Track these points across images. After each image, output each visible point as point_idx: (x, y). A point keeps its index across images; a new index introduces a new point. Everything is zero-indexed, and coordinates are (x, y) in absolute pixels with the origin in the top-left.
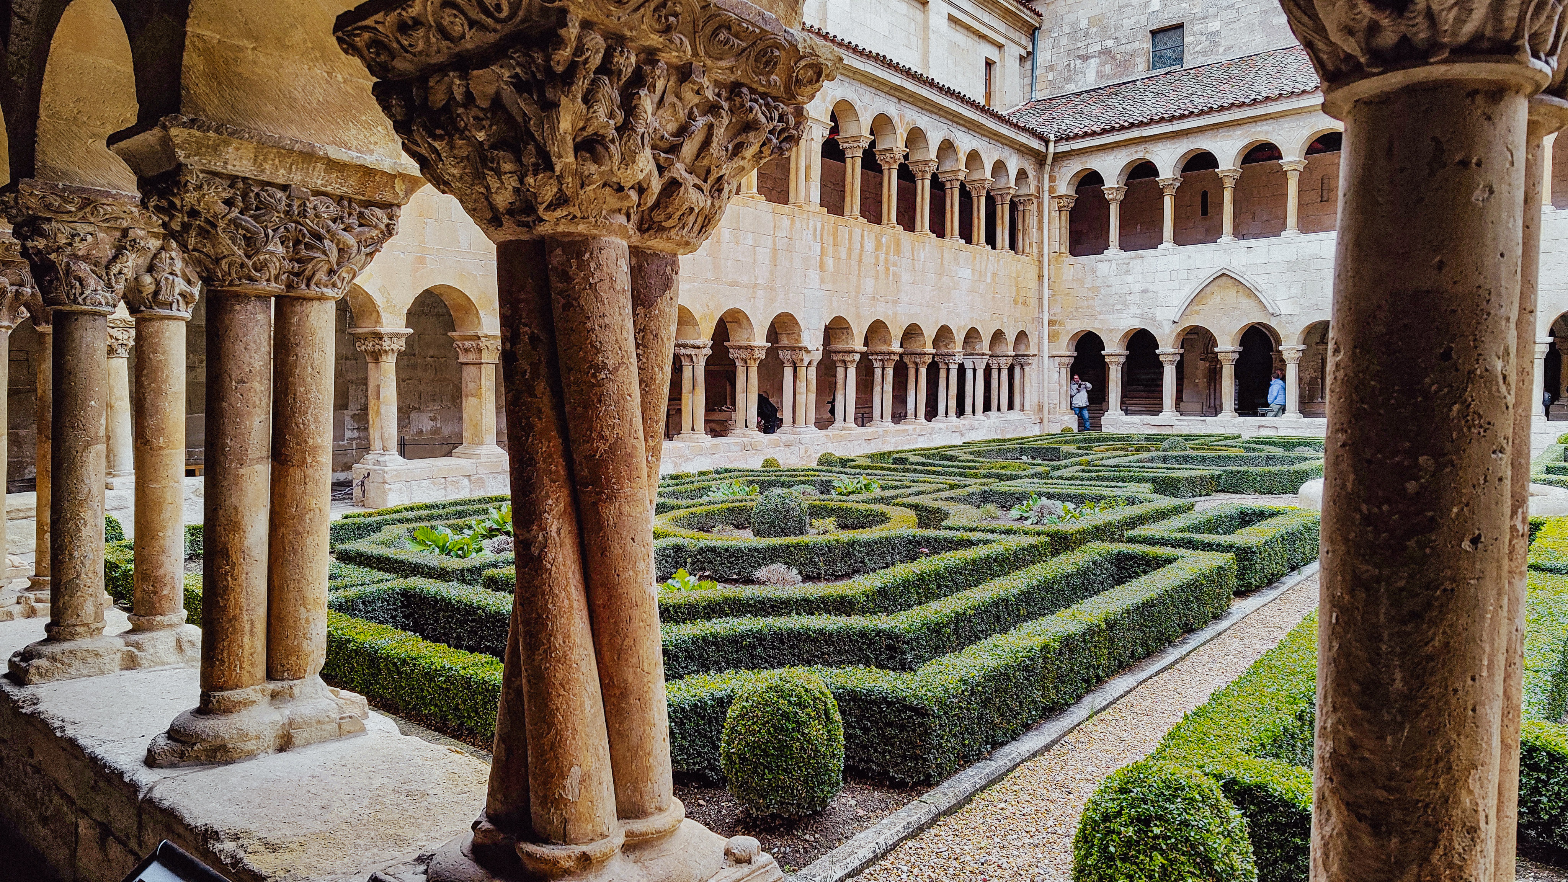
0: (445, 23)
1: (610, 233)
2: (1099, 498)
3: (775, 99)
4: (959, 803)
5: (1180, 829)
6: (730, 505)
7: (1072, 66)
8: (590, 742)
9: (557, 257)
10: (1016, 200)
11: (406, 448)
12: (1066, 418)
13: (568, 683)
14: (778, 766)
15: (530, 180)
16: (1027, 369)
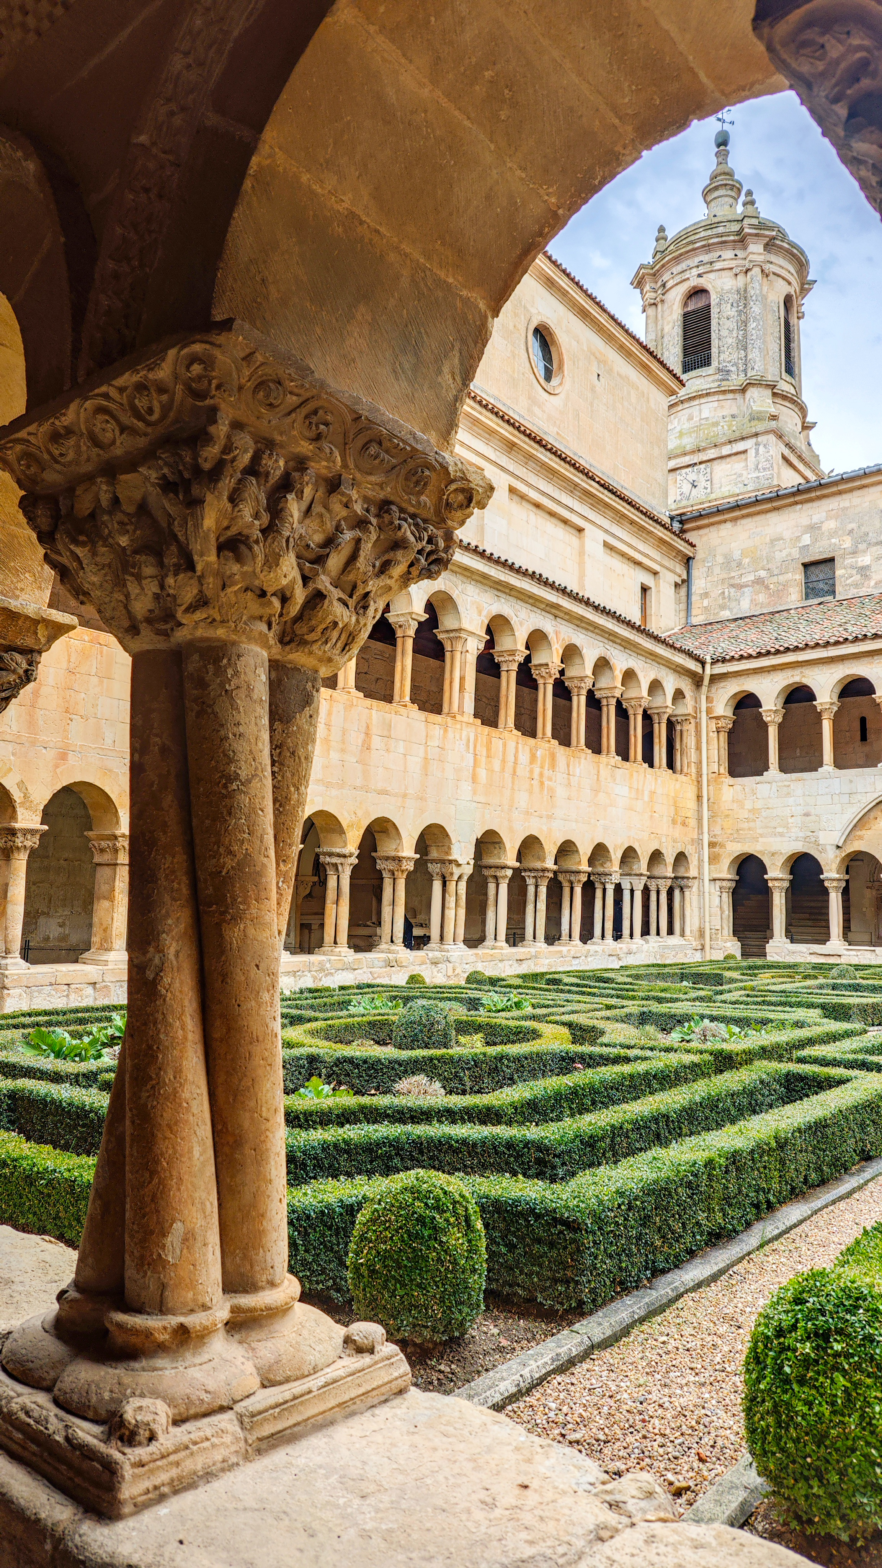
0: (97, 430)
1: (250, 639)
2: (764, 1022)
3: (425, 521)
4: (615, 1334)
5: (864, 1345)
6: (371, 1018)
7: (726, 594)
8: (197, 1195)
9: (193, 664)
10: (674, 719)
11: (28, 953)
12: (729, 944)
13: (176, 1124)
14: (411, 1280)
15: (170, 581)
16: (687, 893)
